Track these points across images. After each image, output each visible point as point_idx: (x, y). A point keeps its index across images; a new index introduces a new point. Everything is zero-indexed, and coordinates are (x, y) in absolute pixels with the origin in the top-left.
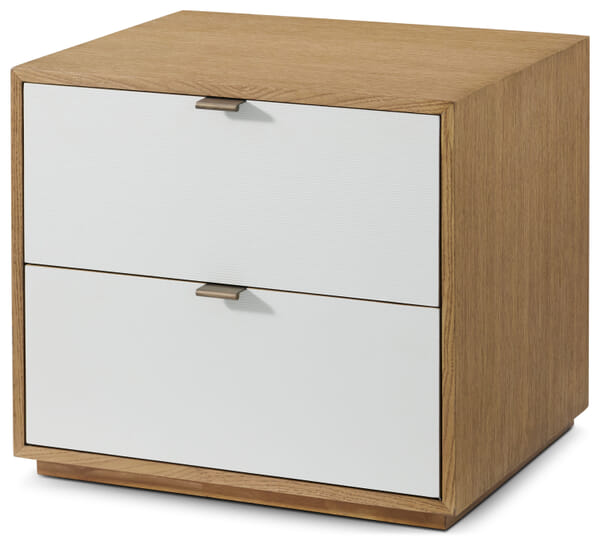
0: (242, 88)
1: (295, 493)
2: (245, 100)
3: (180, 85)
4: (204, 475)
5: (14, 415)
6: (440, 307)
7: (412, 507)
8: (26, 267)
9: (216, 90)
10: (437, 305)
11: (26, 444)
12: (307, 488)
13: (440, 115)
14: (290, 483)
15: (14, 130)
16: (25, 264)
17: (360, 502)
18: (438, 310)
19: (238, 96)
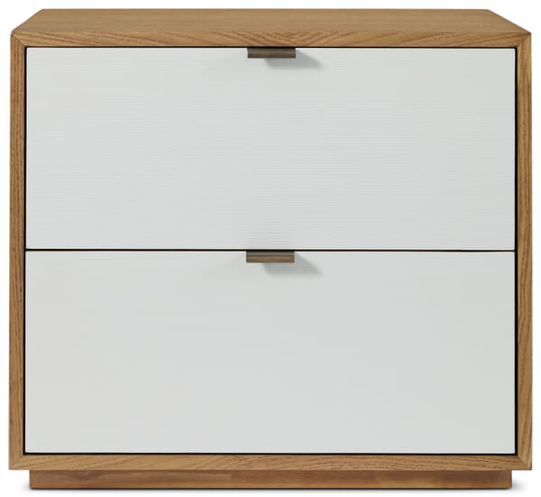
0: (290, 35)
1: (351, 468)
2: (294, 48)
3: (217, 36)
4: (243, 462)
5: (11, 421)
6: (516, 251)
7: (484, 466)
8: (27, 253)
9: (261, 39)
10: (513, 249)
11: (25, 454)
12: (365, 461)
13: (516, 48)
14: (345, 459)
15: (14, 101)
16: (26, 250)
17: (425, 469)
18: (513, 254)
19: (287, 43)
